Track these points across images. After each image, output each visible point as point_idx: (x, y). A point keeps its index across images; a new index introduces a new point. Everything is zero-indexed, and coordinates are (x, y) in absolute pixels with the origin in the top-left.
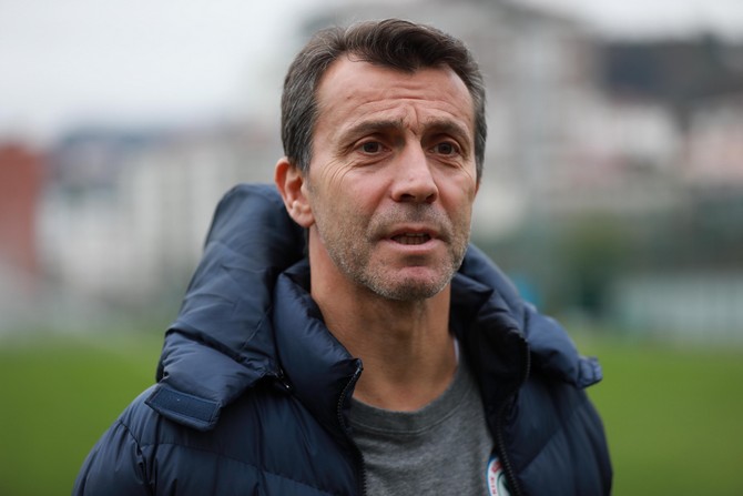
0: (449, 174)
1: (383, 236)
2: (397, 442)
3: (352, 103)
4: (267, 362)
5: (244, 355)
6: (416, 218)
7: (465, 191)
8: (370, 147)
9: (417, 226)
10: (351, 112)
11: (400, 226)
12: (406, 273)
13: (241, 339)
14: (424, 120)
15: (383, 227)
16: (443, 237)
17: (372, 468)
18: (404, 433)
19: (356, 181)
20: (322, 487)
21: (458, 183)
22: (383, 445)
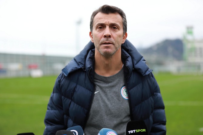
0: (115, 33)
1: (102, 44)
2: (104, 82)
3: (97, 20)
4: (82, 66)
5: (80, 64)
6: (107, 40)
7: (118, 36)
8: (100, 28)
9: (107, 42)
10: (97, 21)
11: (104, 42)
12: (106, 50)
13: (80, 61)
14: (109, 23)
15: (102, 42)
16: (113, 44)
17: (98, 85)
18: (105, 80)
19: (98, 34)
20: (86, 89)
21: (116, 34)
22: (101, 82)
